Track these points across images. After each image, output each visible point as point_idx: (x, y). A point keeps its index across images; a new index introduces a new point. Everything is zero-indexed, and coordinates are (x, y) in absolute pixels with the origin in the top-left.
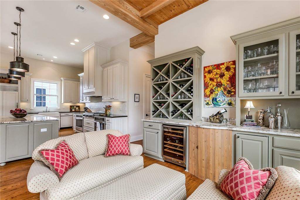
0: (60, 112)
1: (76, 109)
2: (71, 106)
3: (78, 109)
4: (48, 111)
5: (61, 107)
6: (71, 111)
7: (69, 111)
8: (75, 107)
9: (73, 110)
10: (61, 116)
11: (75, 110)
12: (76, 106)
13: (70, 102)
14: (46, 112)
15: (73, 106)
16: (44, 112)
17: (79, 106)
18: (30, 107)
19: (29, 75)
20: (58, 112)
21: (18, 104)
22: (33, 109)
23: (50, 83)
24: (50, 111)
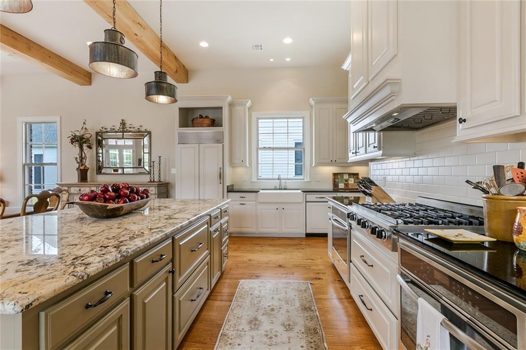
0: (304, 192)
1: (350, 182)
2: (335, 175)
3: (353, 182)
4: (283, 188)
5: (310, 178)
6: (336, 189)
7: (330, 187)
8: (346, 177)
9: (341, 186)
10: (306, 202)
11: (346, 185)
12: (350, 174)
13: (332, 163)
14: (280, 189)
15: (342, 174)
16: (276, 189)
17: (357, 174)
18: (251, 178)
19: (245, 105)
20: (300, 191)
21: (222, 169)
22: (256, 181)
23: (288, 118)
24: (287, 188)
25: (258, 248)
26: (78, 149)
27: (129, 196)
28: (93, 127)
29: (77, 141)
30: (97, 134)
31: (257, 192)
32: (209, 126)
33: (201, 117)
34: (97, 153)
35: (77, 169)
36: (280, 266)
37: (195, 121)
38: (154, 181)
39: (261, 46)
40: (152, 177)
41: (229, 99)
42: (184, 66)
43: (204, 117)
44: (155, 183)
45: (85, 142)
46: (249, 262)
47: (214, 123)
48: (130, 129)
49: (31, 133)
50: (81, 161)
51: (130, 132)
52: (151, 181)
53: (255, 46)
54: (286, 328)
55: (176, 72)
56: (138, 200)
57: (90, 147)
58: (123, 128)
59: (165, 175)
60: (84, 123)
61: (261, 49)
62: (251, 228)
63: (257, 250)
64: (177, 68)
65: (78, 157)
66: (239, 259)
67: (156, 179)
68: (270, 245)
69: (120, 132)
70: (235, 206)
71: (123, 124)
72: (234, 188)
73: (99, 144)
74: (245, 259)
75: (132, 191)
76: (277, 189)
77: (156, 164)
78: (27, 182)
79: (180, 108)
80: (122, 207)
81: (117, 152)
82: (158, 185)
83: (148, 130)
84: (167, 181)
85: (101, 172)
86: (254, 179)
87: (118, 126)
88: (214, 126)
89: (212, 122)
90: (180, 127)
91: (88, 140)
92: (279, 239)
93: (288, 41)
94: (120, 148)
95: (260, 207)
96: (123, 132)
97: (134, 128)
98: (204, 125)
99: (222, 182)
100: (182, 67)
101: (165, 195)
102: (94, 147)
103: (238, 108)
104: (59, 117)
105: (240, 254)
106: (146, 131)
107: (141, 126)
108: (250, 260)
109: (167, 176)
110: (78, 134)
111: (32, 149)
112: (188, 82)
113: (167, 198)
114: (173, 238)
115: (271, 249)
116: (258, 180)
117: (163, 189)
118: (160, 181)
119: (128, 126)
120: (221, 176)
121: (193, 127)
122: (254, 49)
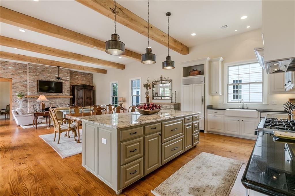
0: (259, 111)
2: (291, 100)
4: (245, 108)
5: (268, 102)
10: (260, 118)
14: (243, 109)
16: (239, 109)
18: (223, 102)
19: (219, 61)
20: (256, 111)
21: (204, 97)
22: (226, 103)
23: (250, 64)
24: (248, 108)
25: (222, 141)
26: (146, 89)
27: (152, 107)
28: (151, 80)
29: (146, 86)
30: (152, 82)
31: (225, 110)
32: (197, 75)
33: (194, 70)
34: (153, 91)
35: (146, 97)
36: (229, 151)
37: (191, 73)
38: (173, 103)
39: (226, 26)
40: (172, 101)
41: (208, 59)
42: (186, 46)
43: (195, 70)
44: (173, 104)
45: (148, 86)
46: (212, 146)
47: (201, 73)
48: (164, 80)
49: (133, 84)
50: (147, 94)
51: (164, 81)
52: (171, 103)
53: (223, 27)
54: (213, 174)
55: (182, 50)
56: (155, 109)
57: (150, 88)
58: (161, 79)
59: (178, 99)
60: (148, 79)
61: (227, 27)
62: (220, 130)
63: (221, 142)
64: (182, 48)
65: (146, 92)
66: (207, 144)
67: (174, 102)
68: (231, 141)
69: (160, 81)
70: (211, 117)
71: (161, 77)
72: (213, 107)
73: (153, 86)
74: (211, 144)
75: (154, 106)
76: (241, 109)
77: (174, 95)
78: (132, 103)
79: (183, 68)
80: (149, 111)
81: (162, 89)
82: (174, 104)
83: (171, 79)
84: (179, 103)
85: (154, 98)
86: (225, 102)
87: (159, 79)
88: (200, 75)
89: (199, 73)
90: (183, 77)
91: (149, 85)
92: (239, 139)
93: (244, 17)
94: (164, 87)
95: (226, 118)
96: (161, 81)
97: (165, 79)
98: (195, 74)
99: (204, 103)
100: (185, 47)
101: (178, 109)
102: (151, 88)
103: (214, 63)
104: (140, 77)
105: (209, 142)
106: (170, 80)
107: (168, 78)
108: (213, 145)
109: (179, 100)
110: (146, 83)
111: (133, 90)
112: (188, 54)
113: (179, 110)
114: (161, 123)
115: (230, 142)
116: (228, 103)
117: (177, 106)
118: (175, 103)
119: (163, 78)
120: (203, 100)
121: (190, 76)
122: (222, 29)
